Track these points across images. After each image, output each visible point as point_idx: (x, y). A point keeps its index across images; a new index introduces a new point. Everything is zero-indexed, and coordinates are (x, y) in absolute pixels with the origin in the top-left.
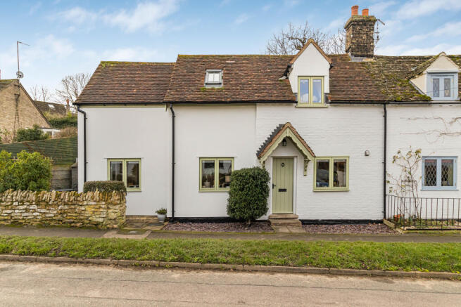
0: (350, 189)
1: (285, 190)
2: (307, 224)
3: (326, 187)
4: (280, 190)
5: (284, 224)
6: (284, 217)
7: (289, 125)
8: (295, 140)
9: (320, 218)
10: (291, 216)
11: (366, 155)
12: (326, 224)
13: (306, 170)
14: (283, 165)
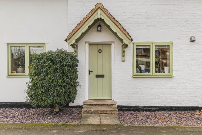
0: (174, 75)
1: (102, 76)
2: (126, 110)
3: (147, 73)
4: (97, 76)
5: (98, 111)
6: (100, 103)
7: (100, 6)
8: (108, 21)
9: (141, 104)
10: (109, 102)
11: (192, 41)
12: (147, 110)
13: (123, 56)
14: (100, 51)
